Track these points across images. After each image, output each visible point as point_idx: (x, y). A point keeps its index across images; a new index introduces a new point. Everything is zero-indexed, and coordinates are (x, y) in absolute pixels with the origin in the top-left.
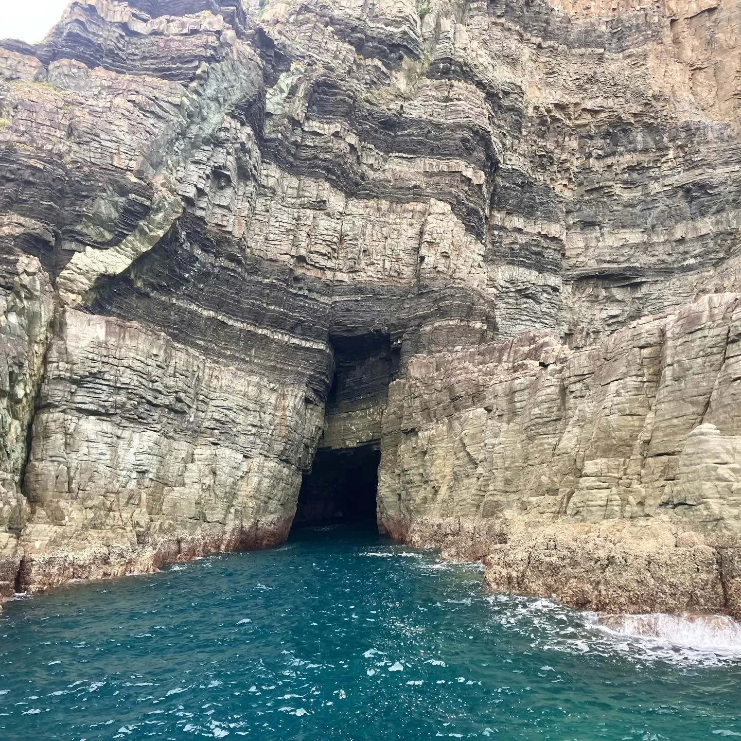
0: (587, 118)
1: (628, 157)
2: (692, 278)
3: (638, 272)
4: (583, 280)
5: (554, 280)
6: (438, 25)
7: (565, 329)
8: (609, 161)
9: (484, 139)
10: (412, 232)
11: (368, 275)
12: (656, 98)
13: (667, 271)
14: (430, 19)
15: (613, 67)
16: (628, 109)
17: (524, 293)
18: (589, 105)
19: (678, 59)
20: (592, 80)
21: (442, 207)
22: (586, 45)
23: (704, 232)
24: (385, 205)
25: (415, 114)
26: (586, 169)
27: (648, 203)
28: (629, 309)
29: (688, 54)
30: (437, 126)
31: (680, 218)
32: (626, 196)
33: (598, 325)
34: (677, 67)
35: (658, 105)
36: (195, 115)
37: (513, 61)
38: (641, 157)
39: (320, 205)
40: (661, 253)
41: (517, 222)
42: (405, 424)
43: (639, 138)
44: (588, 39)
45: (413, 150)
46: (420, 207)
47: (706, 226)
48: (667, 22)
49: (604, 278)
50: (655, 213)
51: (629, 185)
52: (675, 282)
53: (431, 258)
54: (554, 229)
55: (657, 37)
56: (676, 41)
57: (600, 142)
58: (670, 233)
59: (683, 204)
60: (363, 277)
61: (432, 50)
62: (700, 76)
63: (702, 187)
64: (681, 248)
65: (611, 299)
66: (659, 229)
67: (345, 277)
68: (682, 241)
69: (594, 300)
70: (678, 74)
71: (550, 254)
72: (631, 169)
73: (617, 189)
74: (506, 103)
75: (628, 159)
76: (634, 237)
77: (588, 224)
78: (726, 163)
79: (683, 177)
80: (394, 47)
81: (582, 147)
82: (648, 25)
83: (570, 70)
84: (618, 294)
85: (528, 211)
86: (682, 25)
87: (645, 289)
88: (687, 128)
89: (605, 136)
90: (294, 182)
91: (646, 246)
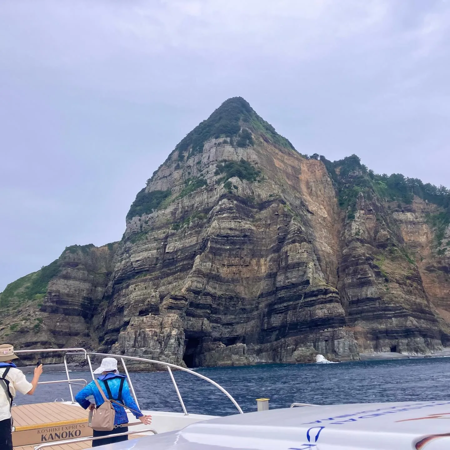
0: (226, 296)
1: (233, 302)
2: (242, 324)
3: (233, 323)
4: (223, 325)
5: (219, 325)
6: (205, 287)
7: (220, 333)
8: (230, 303)
9: (211, 305)
10: (201, 323)
11: (195, 330)
12: (238, 293)
13: (238, 323)
14: (204, 286)
15: (231, 286)
16: (233, 294)
17: (214, 328)
18: (227, 293)
19: (242, 285)
20: (228, 289)
21: (206, 319)
22: (227, 282)
23: (244, 317)
24: (197, 318)
25: (201, 302)
26: (226, 304)
27: (236, 311)
28: (231, 330)
29: (244, 284)
30: (205, 304)
31: (241, 314)
32: (232, 309)
33: (226, 332)
34: (242, 287)
35: (239, 294)
36: (182, 314)
37: (215, 288)
38: (235, 303)
39: (190, 320)
40: (237, 320)
41: (214, 315)
42: (202, 352)
43: (235, 299)
44: (228, 281)
45: (201, 308)
46: (202, 318)
47: (245, 316)
48: (241, 278)
49: (228, 324)
50: (237, 312)
51: (233, 307)
52: (239, 325)
53: (204, 327)
54: (220, 316)
55: (239, 282)
56: (242, 282)
57: (228, 300)
58: (239, 316)
59: (241, 311)
60: (194, 330)
61: (204, 291)
62: (246, 288)
63: (245, 309)
64: (241, 319)
65: (228, 328)
66: (237, 315)
67: (192, 330)
68: (241, 318)
69: (225, 328)
70: (242, 288)
71: (219, 320)
72: (233, 305)
73: (231, 308)
74: (213, 295)
75: (233, 303)
76: (233, 317)
77: (225, 314)
78: (249, 305)
79: (242, 307)
80: (200, 292)
81: (225, 301)
82: (238, 280)
83: (224, 287)
84: (230, 327)
85: (215, 313)
86: (243, 279)
87: (234, 326)
88: (243, 298)
89: (229, 299)
90: (187, 317)
91: (235, 319)
